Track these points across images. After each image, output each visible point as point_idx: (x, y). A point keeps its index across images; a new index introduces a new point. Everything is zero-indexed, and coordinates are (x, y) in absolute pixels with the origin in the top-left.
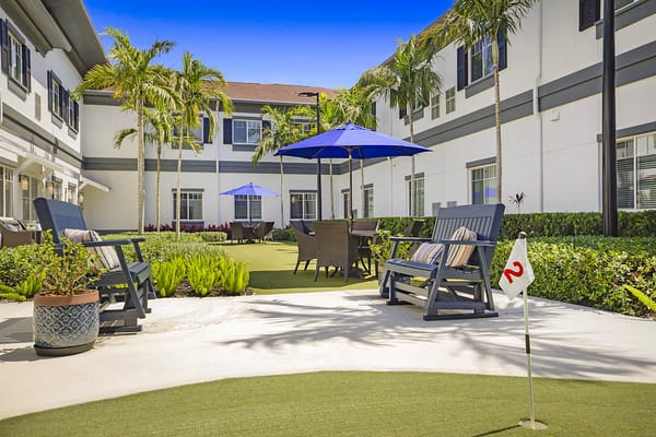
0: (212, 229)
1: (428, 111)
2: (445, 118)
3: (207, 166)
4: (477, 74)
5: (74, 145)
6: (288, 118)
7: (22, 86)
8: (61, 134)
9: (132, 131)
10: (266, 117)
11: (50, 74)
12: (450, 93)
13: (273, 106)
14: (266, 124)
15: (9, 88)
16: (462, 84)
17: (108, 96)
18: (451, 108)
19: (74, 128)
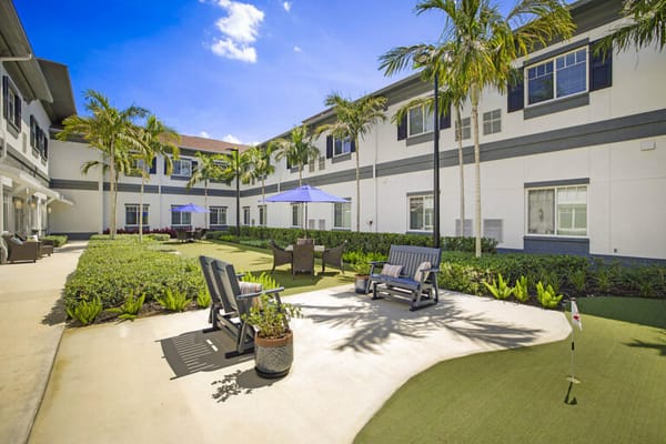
0: (156, 231)
1: (306, 167)
2: (317, 173)
3: (151, 189)
4: (338, 152)
5: (44, 170)
6: (211, 161)
7: (15, 127)
8: (37, 162)
9: (96, 163)
10: (195, 159)
11: (32, 117)
12: (322, 160)
13: (202, 153)
14: (195, 163)
15: (8, 130)
16: (329, 155)
17: (81, 136)
18: (322, 167)
19: (45, 157)
